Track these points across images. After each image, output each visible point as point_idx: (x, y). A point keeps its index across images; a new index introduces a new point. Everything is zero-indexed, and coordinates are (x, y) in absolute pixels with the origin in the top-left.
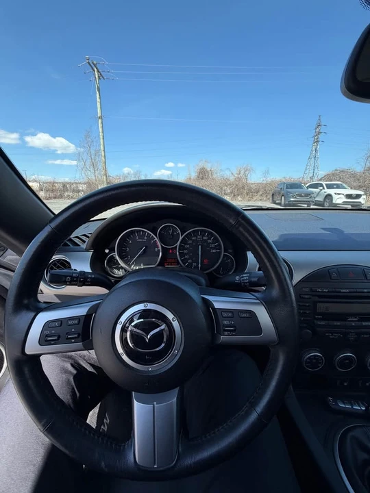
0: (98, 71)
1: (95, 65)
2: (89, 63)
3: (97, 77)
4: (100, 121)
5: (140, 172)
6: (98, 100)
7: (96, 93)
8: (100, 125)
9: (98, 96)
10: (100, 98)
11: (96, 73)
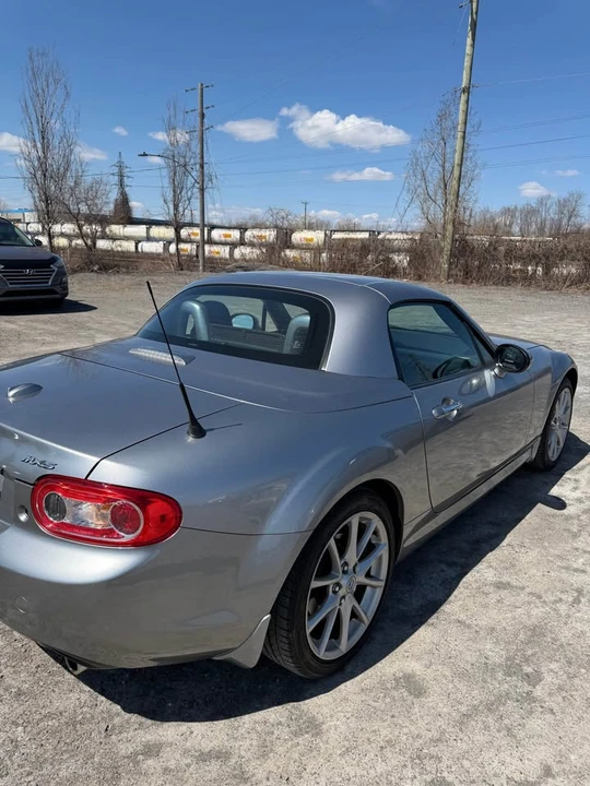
4: (464, 97)
5: (581, 197)
6: (468, 50)
7: (467, 35)
8: (462, 107)
9: (469, 41)
10: (473, 46)
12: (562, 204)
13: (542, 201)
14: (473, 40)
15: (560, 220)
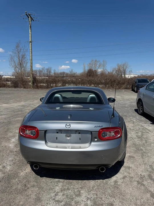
0: (31, 18)
1: (29, 15)
2: (26, 15)
3: (30, 21)
4: (30, 44)
5: (51, 68)
6: (30, 32)
7: (29, 29)
8: (30, 46)
9: (30, 30)
10: (31, 32)
11: (30, 19)
12: (48, 70)
13: (43, 69)
14: (31, 30)
15: (48, 73)
